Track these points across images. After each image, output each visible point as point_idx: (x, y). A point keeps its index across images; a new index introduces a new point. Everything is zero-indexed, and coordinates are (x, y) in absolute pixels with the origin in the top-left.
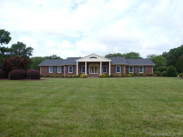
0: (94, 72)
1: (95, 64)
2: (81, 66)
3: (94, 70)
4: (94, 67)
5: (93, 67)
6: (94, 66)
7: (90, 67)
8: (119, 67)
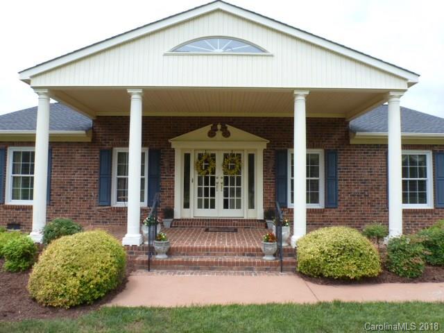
0: (219, 197)
1: (226, 134)
2: (110, 152)
3: (219, 180)
4: (219, 160)
5: (207, 161)
6: (219, 147)
7: (187, 157)
8: (424, 162)
